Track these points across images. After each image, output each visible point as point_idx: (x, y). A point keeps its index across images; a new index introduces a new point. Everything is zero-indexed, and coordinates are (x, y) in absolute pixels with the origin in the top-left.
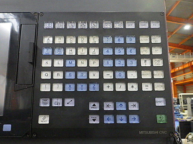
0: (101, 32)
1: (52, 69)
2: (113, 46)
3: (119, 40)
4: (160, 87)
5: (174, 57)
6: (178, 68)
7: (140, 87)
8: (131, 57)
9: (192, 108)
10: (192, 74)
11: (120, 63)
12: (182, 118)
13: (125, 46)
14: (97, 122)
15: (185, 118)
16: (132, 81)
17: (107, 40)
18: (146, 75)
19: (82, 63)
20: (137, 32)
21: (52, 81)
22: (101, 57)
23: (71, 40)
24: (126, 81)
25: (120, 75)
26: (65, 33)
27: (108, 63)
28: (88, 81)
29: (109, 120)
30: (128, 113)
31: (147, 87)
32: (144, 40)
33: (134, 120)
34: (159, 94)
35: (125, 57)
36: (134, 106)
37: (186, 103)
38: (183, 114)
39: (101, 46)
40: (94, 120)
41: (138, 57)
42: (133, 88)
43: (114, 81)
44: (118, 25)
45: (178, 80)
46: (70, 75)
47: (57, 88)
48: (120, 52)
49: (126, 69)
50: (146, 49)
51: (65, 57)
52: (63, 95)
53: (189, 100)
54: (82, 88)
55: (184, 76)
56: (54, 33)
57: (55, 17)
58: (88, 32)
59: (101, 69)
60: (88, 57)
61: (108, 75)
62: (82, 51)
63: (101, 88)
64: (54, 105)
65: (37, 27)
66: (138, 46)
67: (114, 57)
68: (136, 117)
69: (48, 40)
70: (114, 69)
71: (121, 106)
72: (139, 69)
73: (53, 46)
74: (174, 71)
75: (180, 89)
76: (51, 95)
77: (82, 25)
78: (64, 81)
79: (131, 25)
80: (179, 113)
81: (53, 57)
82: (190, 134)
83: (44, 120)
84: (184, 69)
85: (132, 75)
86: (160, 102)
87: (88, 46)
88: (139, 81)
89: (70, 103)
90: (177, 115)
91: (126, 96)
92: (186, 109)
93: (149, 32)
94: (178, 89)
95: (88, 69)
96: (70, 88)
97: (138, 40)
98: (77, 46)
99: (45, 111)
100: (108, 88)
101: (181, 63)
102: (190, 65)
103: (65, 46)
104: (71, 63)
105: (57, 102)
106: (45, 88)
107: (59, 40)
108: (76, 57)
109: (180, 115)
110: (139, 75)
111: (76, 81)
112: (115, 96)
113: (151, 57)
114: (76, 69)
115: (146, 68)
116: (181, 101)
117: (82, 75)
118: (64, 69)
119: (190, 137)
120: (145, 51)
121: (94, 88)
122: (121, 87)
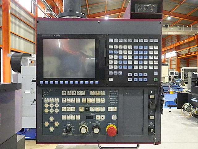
0: (133, 44)
1: (113, 60)
2: (138, 50)
3: (141, 47)
4: (156, 67)
5: (180, 29)
6: (183, 41)
7: (148, 67)
8: (145, 55)
9: (192, 81)
10: (197, 47)
11: (141, 57)
12: (182, 91)
13: (143, 50)
14: (131, 81)
15: (184, 91)
16: (145, 65)
17: (136, 47)
18: (151, 62)
19: (125, 57)
20: (149, 44)
21: (113, 65)
22: (133, 55)
23: (121, 47)
24: (143, 65)
25: (141, 62)
26: (118, 44)
27: (136, 57)
28: (128, 65)
29: (136, 80)
30: (143, 77)
31: (151, 67)
32: (151, 47)
33: (145, 80)
34: (156, 70)
35: (143, 55)
36: (145, 75)
37: (187, 77)
38: (184, 87)
39: (133, 50)
40: (130, 80)
41: (148, 55)
42: (146, 67)
43: (138, 65)
44: (141, 41)
45: (181, 54)
46: (121, 62)
47: (116, 67)
48: (141, 52)
49: (143, 60)
50: (152, 51)
51: (118, 55)
52: (118, 70)
53: (190, 74)
54: (125, 67)
55: (189, 49)
56: (113, 44)
57: (113, 37)
58: (128, 44)
59: (133, 60)
60: (128, 55)
61: (136, 62)
62: (125, 52)
63: (133, 67)
64: (114, 74)
65: (106, 40)
66: (148, 50)
67: (138, 55)
68: (146, 79)
69: (111, 47)
70: (138, 60)
71: (140, 75)
72: (148, 60)
73: (113, 49)
74: (179, 44)
75: (183, 63)
76: (113, 70)
77: (126, 40)
78: (118, 65)
79: (146, 41)
80: (180, 86)
81: (113, 54)
82: (186, 105)
83: (111, 80)
84: (189, 43)
85: (145, 62)
86: (156, 73)
87: (128, 50)
88: (148, 65)
89: (121, 73)
90: (177, 89)
91: (143, 71)
92: (187, 83)
93: (154, 44)
94: (181, 63)
95: (128, 60)
96: (120, 67)
97: (149, 47)
98: (123, 50)
99: (111, 76)
100: (136, 67)
101: (187, 35)
102: (195, 38)
103: (118, 50)
104: (121, 57)
105: (115, 73)
106: (110, 67)
107: (116, 47)
108: (123, 55)
109: (180, 89)
110: (148, 62)
111: (123, 65)
112: (138, 71)
113: (154, 55)
114: (123, 60)
115: (151, 60)
116: (183, 75)
117: (125, 62)
118: (118, 60)
119: (186, 107)
120: (151, 52)
121: (130, 67)
122: (141, 67)
